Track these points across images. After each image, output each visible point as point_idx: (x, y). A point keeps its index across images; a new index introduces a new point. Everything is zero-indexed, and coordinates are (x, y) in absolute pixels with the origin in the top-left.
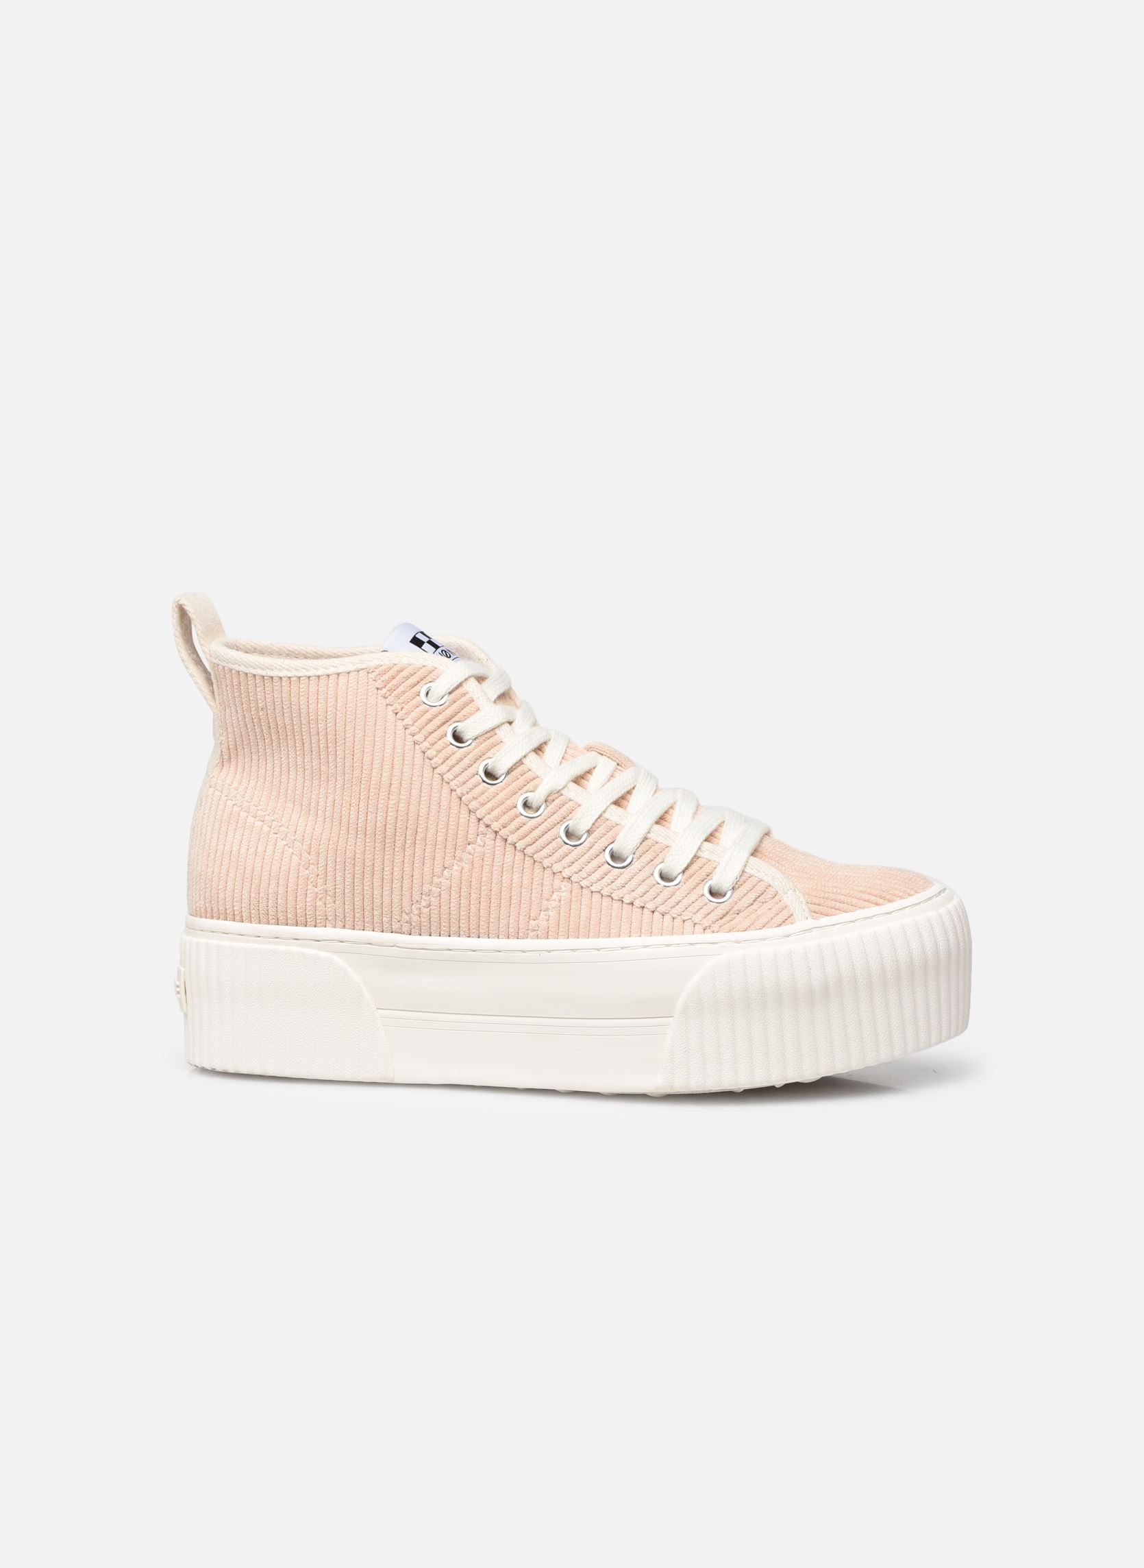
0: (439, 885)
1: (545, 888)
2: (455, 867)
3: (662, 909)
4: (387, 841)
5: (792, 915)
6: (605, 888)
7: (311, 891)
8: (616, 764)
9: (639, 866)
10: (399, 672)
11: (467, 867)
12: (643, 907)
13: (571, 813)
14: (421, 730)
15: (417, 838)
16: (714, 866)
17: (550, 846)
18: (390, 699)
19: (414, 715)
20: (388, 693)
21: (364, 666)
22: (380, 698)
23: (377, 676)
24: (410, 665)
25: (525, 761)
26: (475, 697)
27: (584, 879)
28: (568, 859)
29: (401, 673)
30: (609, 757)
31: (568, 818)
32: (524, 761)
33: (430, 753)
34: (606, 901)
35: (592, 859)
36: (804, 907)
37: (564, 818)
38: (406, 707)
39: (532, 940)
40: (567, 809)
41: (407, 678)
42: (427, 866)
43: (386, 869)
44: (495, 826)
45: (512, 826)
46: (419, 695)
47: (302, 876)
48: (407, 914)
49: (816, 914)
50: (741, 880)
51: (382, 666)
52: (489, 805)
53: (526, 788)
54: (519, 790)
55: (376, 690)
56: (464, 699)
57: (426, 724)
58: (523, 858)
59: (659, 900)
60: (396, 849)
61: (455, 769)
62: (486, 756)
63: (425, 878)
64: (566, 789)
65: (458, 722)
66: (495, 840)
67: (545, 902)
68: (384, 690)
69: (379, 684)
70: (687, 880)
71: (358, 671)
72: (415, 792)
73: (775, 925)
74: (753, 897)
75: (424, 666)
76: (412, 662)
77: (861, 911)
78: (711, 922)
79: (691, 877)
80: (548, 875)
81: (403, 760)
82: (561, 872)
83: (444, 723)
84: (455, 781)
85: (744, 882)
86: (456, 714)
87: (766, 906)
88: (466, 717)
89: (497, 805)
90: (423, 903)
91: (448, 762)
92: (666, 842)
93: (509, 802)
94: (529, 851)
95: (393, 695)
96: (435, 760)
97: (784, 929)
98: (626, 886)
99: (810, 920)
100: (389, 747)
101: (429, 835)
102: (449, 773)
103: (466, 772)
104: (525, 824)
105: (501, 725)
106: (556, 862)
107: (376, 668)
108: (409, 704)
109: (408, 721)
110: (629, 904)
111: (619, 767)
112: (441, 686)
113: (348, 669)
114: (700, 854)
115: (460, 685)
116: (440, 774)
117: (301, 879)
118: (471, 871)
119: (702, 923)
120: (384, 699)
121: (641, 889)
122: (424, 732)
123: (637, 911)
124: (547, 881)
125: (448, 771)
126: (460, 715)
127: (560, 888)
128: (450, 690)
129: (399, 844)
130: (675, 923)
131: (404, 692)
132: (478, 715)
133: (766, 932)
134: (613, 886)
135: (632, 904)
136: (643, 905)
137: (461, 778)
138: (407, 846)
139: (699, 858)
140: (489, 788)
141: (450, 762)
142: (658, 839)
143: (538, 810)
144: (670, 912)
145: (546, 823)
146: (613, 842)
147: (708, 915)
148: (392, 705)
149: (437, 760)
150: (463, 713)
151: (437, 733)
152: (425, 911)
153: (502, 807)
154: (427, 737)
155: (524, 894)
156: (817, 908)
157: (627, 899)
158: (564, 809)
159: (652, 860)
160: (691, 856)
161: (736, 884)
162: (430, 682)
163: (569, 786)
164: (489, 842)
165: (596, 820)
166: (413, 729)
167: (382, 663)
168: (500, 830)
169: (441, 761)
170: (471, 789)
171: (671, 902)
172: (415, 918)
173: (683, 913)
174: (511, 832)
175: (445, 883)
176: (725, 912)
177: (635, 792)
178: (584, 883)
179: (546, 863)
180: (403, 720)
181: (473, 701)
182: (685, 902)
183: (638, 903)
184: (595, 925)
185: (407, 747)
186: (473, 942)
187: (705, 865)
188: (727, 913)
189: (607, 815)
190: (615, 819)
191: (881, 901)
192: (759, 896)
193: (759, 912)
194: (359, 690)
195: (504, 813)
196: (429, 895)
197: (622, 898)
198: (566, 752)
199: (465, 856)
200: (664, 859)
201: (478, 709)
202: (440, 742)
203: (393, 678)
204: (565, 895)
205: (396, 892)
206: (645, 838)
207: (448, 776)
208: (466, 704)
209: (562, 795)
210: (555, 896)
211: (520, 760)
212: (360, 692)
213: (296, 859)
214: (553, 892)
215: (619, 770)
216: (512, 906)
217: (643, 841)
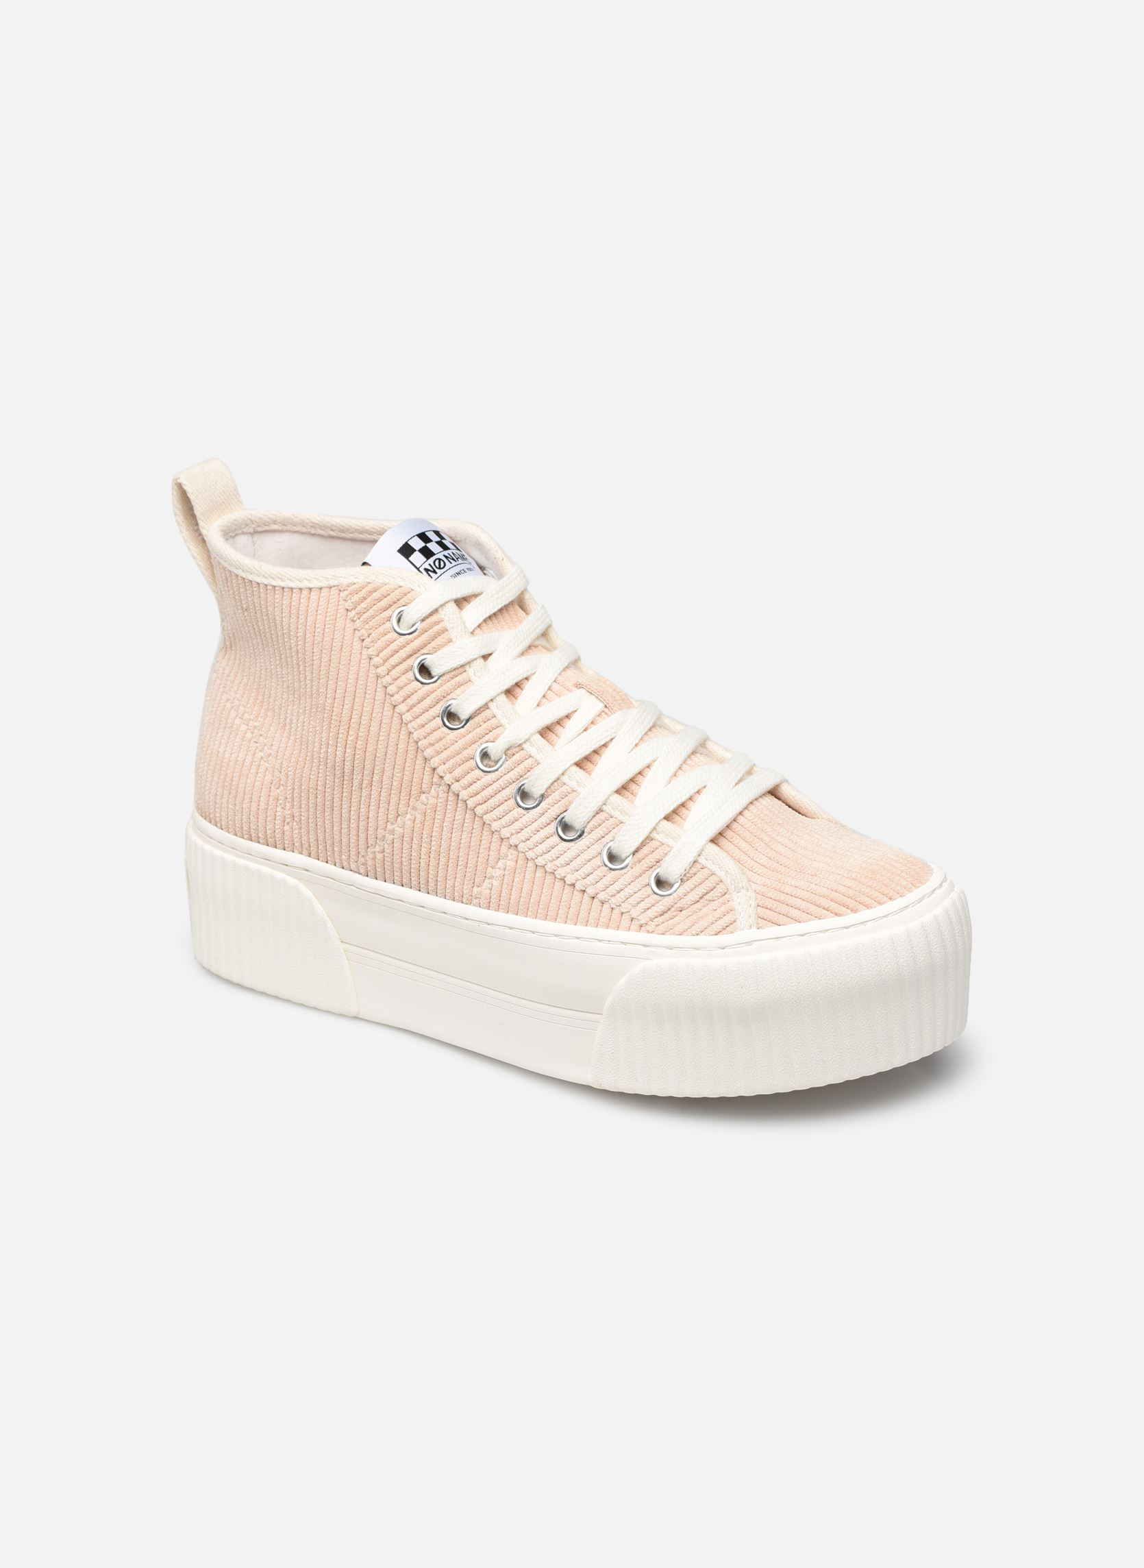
0: (392, 832)
1: (491, 853)
2: (408, 816)
3: (602, 896)
4: (346, 778)
5: (735, 921)
6: (549, 863)
7: (280, 814)
8: (603, 706)
9: (588, 843)
10: (371, 592)
11: (419, 818)
12: (584, 891)
13: (529, 771)
14: (385, 661)
15: (374, 779)
16: (665, 852)
17: (501, 809)
18: (358, 623)
19: (379, 644)
20: (357, 616)
21: (336, 583)
22: (348, 621)
23: (347, 596)
24: (385, 585)
25: (492, 705)
26: (448, 626)
27: (530, 849)
28: (517, 825)
29: (375, 594)
30: (597, 697)
31: (525, 776)
32: (490, 705)
33: (391, 689)
34: (549, 878)
35: (541, 828)
36: (751, 912)
37: (521, 777)
38: (373, 635)
39: (474, 907)
40: (525, 768)
41: (379, 600)
42: (382, 810)
43: (344, 806)
44: (448, 778)
45: (464, 782)
46: (389, 620)
47: (273, 796)
48: (363, 856)
49: (763, 920)
50: (691, 872)
51: (355, 584)
52: (444, 755)
53: (486, 738)
54: (480, 738)
55: (346, 611)
56: (436, 628)
57: (392, 656)
58: (473, 817)
59: (601, 885)
60: (354, 788)
61: (415, 709)
62: (449, 697)
63: (380, 823)
64: (528, 743)
65: (427, 654)
66: (448, 793)
67: (490, 869)
68: (353, 612)
69: (349, 605)
70: (635, 864)
71: (331, 588)
72: (374, 729)
73: (714, 933)
74: (700, 893)
75: (400, 587)
76: (387, 581)
77: (817, 921)
78: (648, 919)
79: (640, 861)
80: (496, 840)
81: (365, 693)
82: (508, 838)
83: (411, 656)
84: (413, 723)
85: (695, 874)
86: (426, 645)
87: (713, 905)
88: (435, 650)
89: (453, 755)
90: (377, 849)
91: (408, 700)
92: (622, 818)
93: (466, 753)
94: (479, 810)
95: (361, 619)
96: (396, 697)
97: (723, 939)
98: (571, 864)
99: (754, 929)
100: (352, 676)
101: (385, 778)
102: (409, 713)
103: (427, 713)
104: (479, 780)
105: (473, 661)
106: (505, 827)
107: (348, 586)
108: (377, 630)
109: (372, 651)
110: (570, 885)
111: (606, 710)
112: (413, 612)
113: (320, 585)
114: (654, 835)
115: (436, 611)
116: (399, 713)
117: (271, 799)
118: (423, 823)
119: (639, 918)
120: (352, 623)
121: (585, 870)
122: (388, 665)
123: (577, 896)
124: (494, 846)
125: (408, 711)
126: (429, 647)
127: (507, 856)
128: (422, 618)
129: (356, 782)
130: (613, 915)
131: (373, 617)
132: (450, 647)
133: (703, 940)
134: (557, 862)
135: (573, 885)
136: (584, 889)
137: (420, 721)
138: (364, 786)
139: (652, 840)
140: (448, 734)
141: (410, 701)
142: (613, 813)
143: (497, 762)
144: (610, 901)
145: (500, 782)
146: (566, 811)
147: (648, 909)
148: (359, 631)
149: (397, 698)
150: (433, 644)
151: (401, 666)
152: (379, 856)
153: (458, 758)
154: (391, 670)
155: (470, 857)
156: (767, 914)
157: (569, 880)
158: (521, 766)
159: (603, 837)
160: (642, 838)
161: (685, 875)
162: (404, 606)
163: (532, 739)
164: (442, 795)
165: (552, 784)
166: (376, 660)
167: (355, 581)
168: (453, 783)
169: (402, 699)
170: (429, 734)
171: (612, 890)
172: (370, 862)
173: (622, 904)
174: (463, 788)
175: (399, 830)
176: (665, 908)
177: (611, 746)
178: (530, 854)
179: (495, 826)
180: (368, 648)
181: (447, 630)
182: (628, 891)
183: (579, 886)
184: (534, 903)
185: (369, 680)
186: (422, 897)
187: (657, 848)
188: (669, 909)
189: (565, 779)
190: (573, 784)
191: (843, 909)
192: (707, 893)
193: (701, 913)
194: (329, 610)
195: (460, 765)
196: (383, 841)
197: (565, 877)
198: (549, 689)
199: (420, 806)
200: (614, 837)
201: (450, 641)
202: (404, 676)
203: (365, 599)
204: (510, 864)
205: (353, 832)
206: (600, 811)
207: (407, 717)
208: (438, 635)
209: (522, 749)
210: (500, 864)
211: (486, 704)
212: (330, 612)
213: (268, 777)
214: (499, 858)
215: (606, 714)
216: (459, 868)
217: (597, 813)
